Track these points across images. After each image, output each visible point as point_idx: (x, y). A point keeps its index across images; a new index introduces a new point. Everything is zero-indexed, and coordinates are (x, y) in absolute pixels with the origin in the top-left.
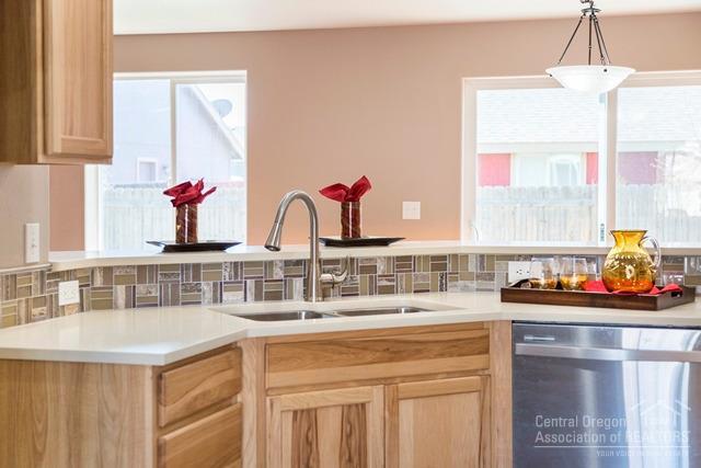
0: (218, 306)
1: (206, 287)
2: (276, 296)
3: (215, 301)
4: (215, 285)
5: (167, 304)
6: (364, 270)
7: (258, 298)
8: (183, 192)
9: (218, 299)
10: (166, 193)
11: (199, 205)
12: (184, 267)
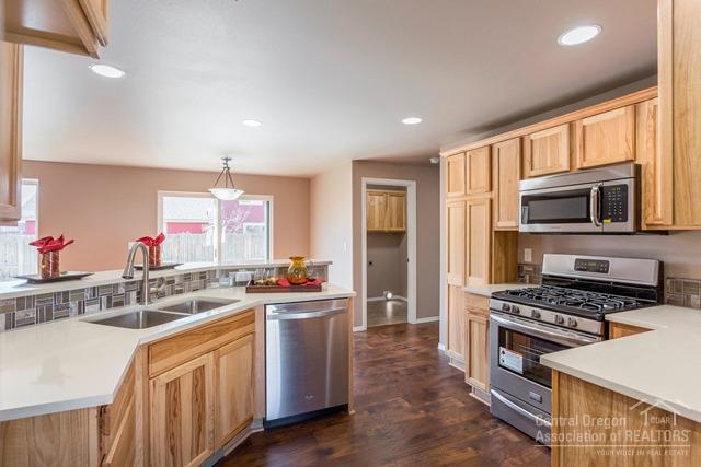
0: (82, 317)
1: (73, 305)
2: (119, 304)
3: (80, 313)
4: (80, 303)
5: (42, 321)
6: (169, 283)
7: (109, 307)
8: (47, 243)
9: (81, 311)
10: (33, 244)
11: (60, 252)
12: (57, 295)
